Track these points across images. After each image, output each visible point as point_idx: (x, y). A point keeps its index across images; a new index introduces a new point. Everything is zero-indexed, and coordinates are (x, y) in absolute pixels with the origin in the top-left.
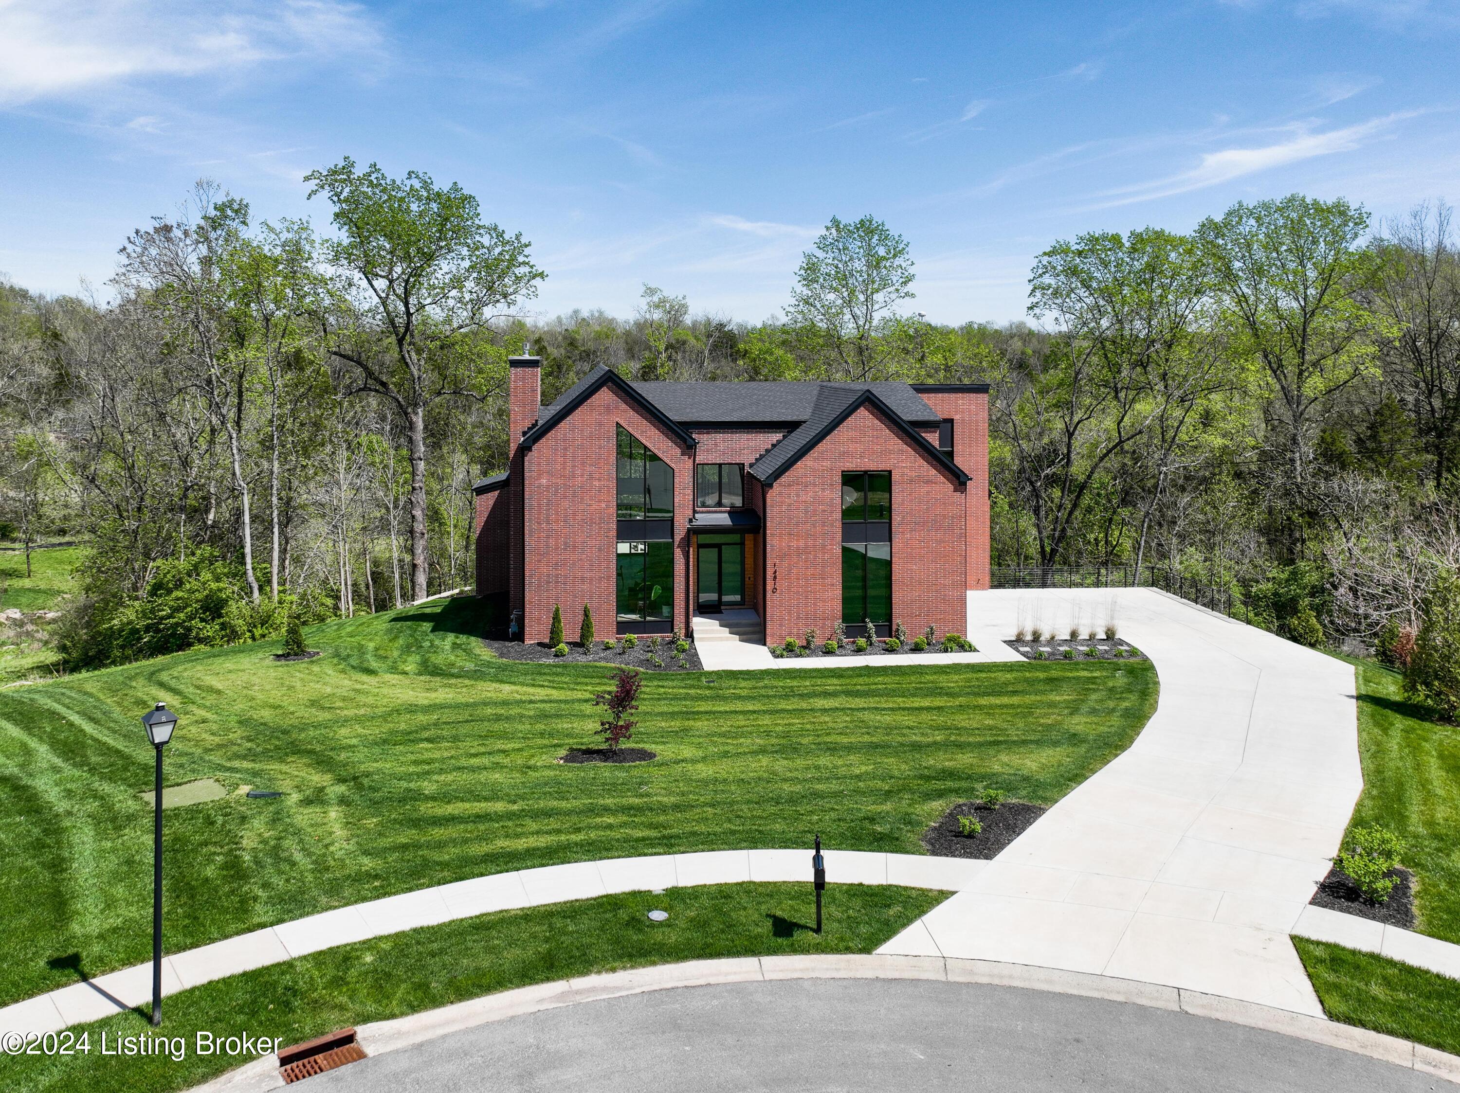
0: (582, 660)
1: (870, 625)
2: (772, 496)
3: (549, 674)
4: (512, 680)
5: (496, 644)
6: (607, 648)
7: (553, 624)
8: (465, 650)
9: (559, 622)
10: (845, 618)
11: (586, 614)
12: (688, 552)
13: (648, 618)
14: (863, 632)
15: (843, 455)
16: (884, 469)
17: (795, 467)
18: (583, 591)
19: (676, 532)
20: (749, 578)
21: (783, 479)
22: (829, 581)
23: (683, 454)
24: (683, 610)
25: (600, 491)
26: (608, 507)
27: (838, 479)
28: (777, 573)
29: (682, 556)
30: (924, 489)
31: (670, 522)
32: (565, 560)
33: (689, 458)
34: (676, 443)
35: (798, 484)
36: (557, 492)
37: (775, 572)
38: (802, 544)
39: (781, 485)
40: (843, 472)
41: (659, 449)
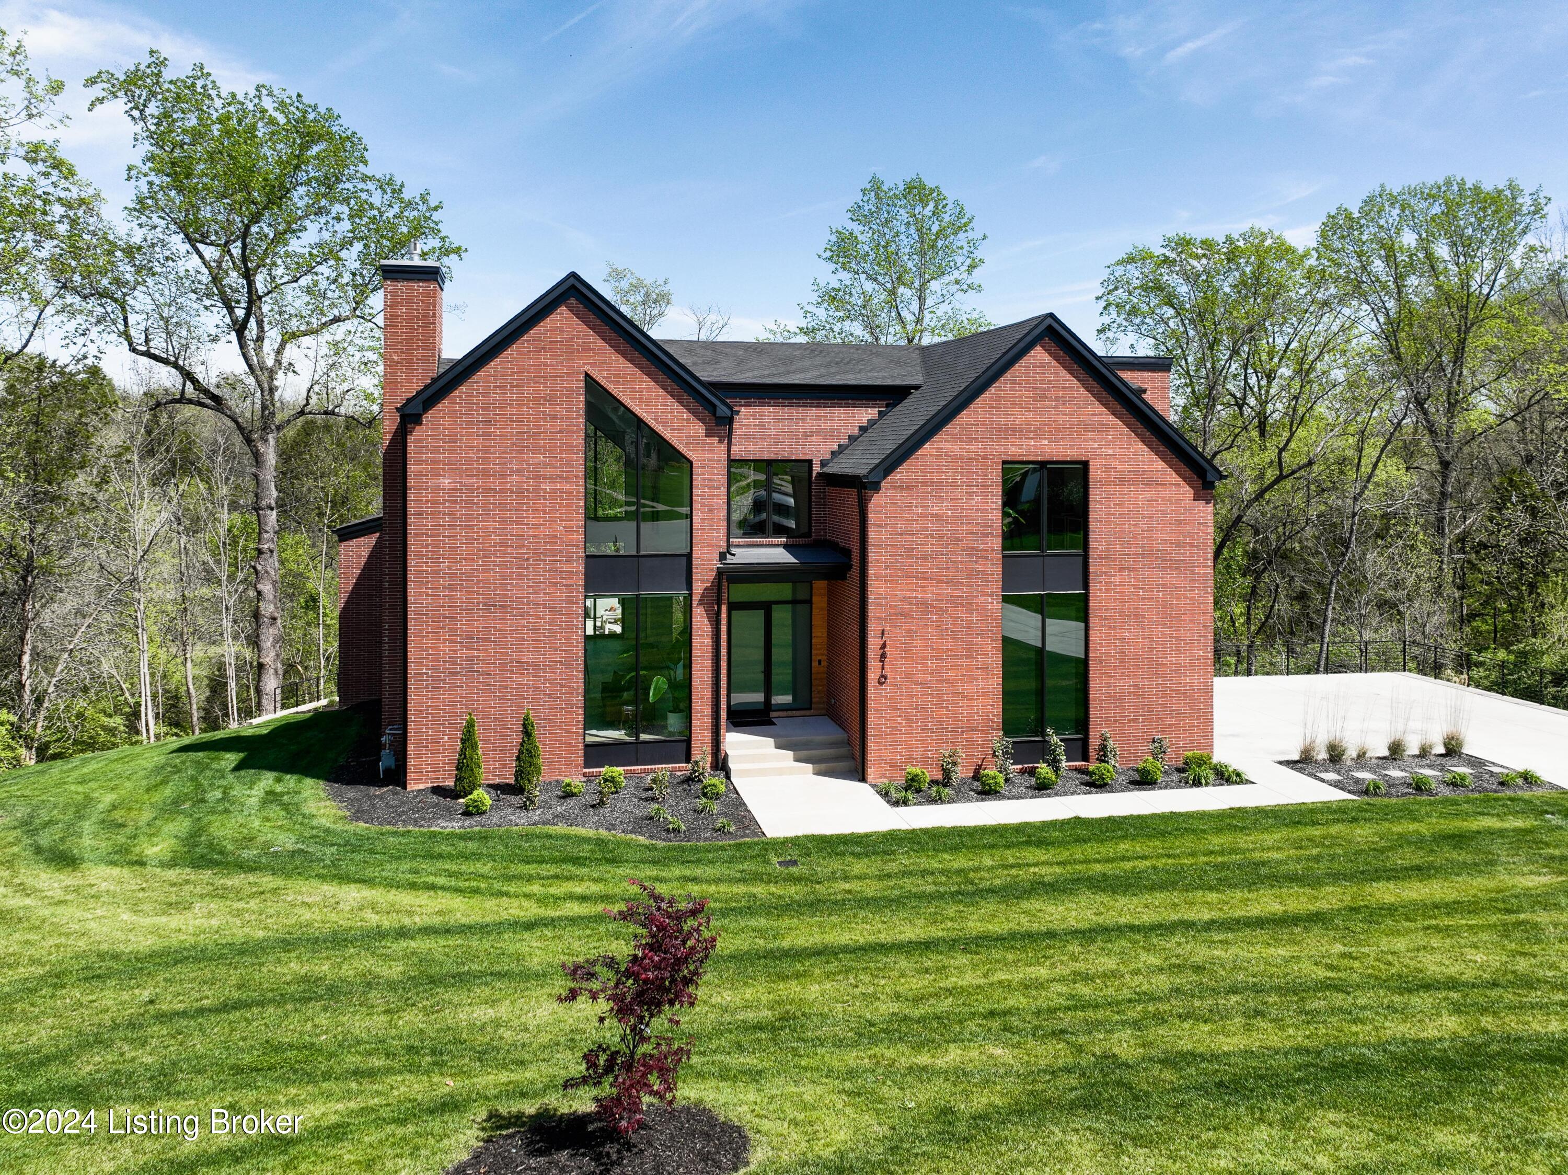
0: (519, 821)
1: (1055, 739)
2: (878, 505)
3: (450, 857)
4: (369, 872)
5: (352, 792)
6: (568, 795)
7: (463, 752)
8: (285, 807)
9: (474, 747)
10: (1009, 728)
11: (527, 731)
12: (718, 614)
13: (643, 737)
14: (1044, 751)
15: (1006, 432)
16: (1075, 458)
17: (920, 452)
18: (519, 688)
19: (696, 577)
20: (820, 662)
21: (900, 474)
22: (980, 661)
23: (709, 434)
24: (708, 721)
25: (553, 501)
26: (568, 531)
27: (995, 475)
28: (888, 649)
29: (706, 622)
30: (1145, 495)
31: (684, 559)
32: (486, 630)
33: (721, 441)
34: (695, 414)
35: (924, 484)
36: (469, 501)
37: (884, 646)
38: (931, 593)
39: (894, 487)
40: (1005, 462)
41: (664, 424)
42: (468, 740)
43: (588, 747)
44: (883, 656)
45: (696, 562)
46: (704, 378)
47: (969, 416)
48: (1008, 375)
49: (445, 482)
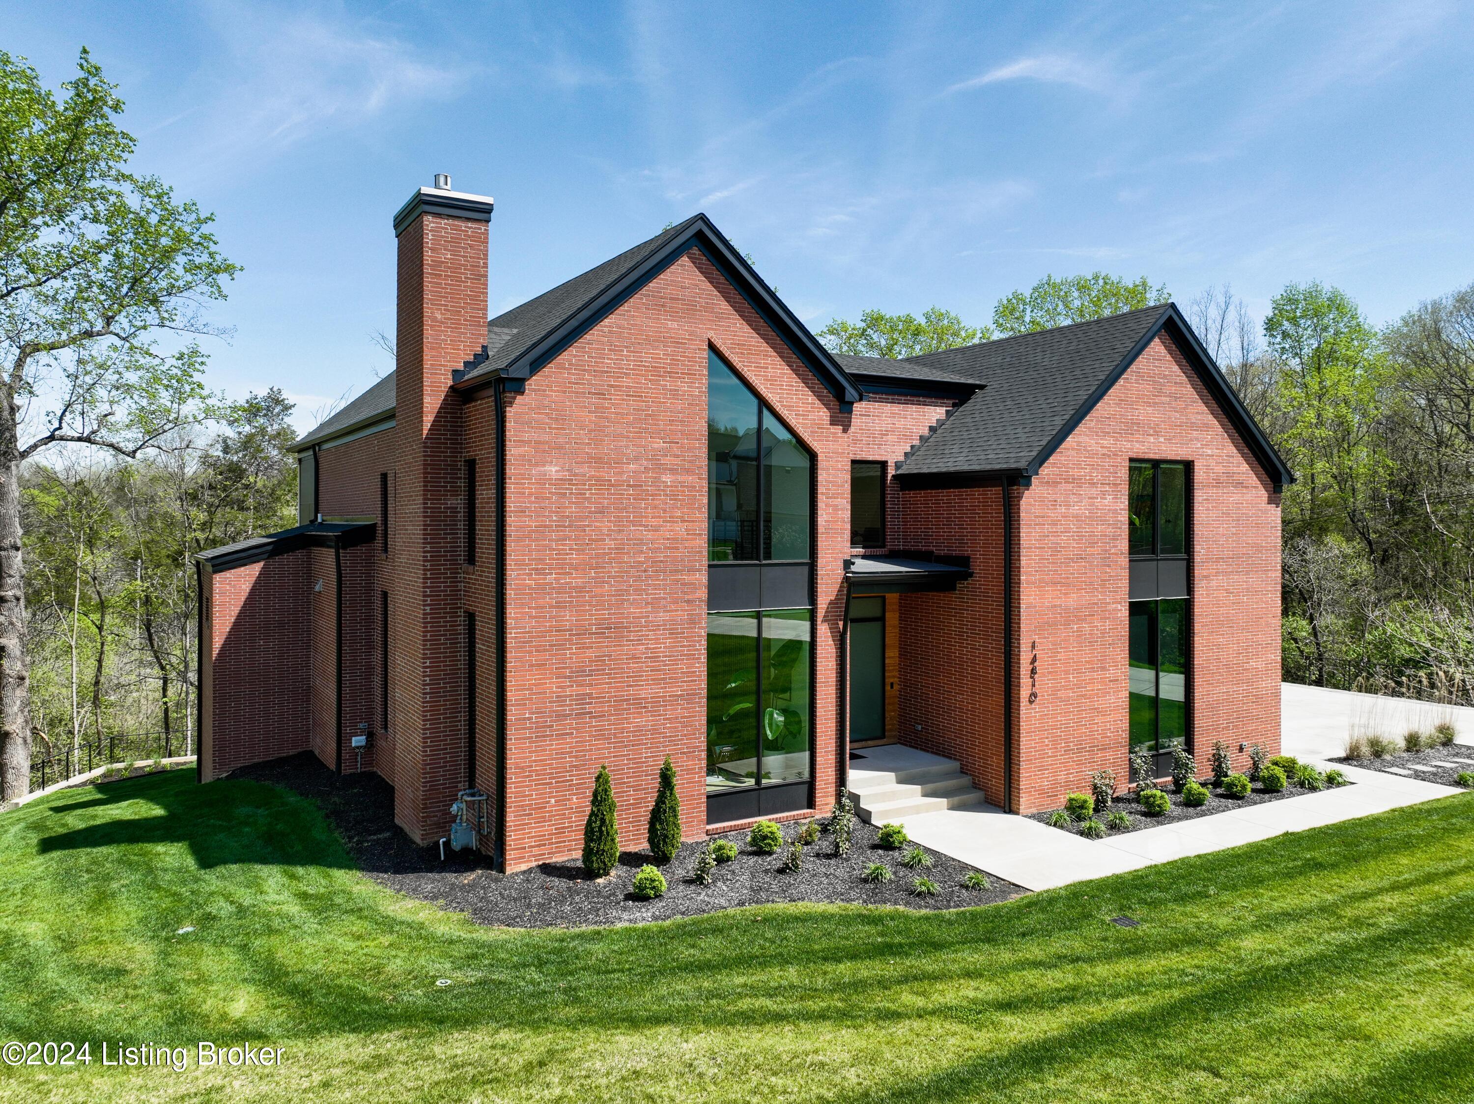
1: (1183, 751)
2: (1028, 503)
6: (722, 860)
9: (612, 809)
11: (669, 784)
12: (843, 632)
15: (1131, 427)
16: (1184, 458)
17: (1062, 446)
19: (820, 588)
20: (892, 684)
23: (833, 423)
24: (832, 758)
25: (674, 497)
26: (691, 534)
27: (1124, 474)
28: (1038, 663)
29: (833, 641)
30: (1233, 497)
31: (808, 569)
32: (599, 660)
33: (845, 431)
34: (820, 398)
36: (581, 496)
37: (1035, 660)
39: (1042, 483)
40: (1131, 460)
41: (789, 408)
42: (604, 801)
43: (709, 798)
44: (1033, 671)
45: (821, 573)
49: (552, 470)
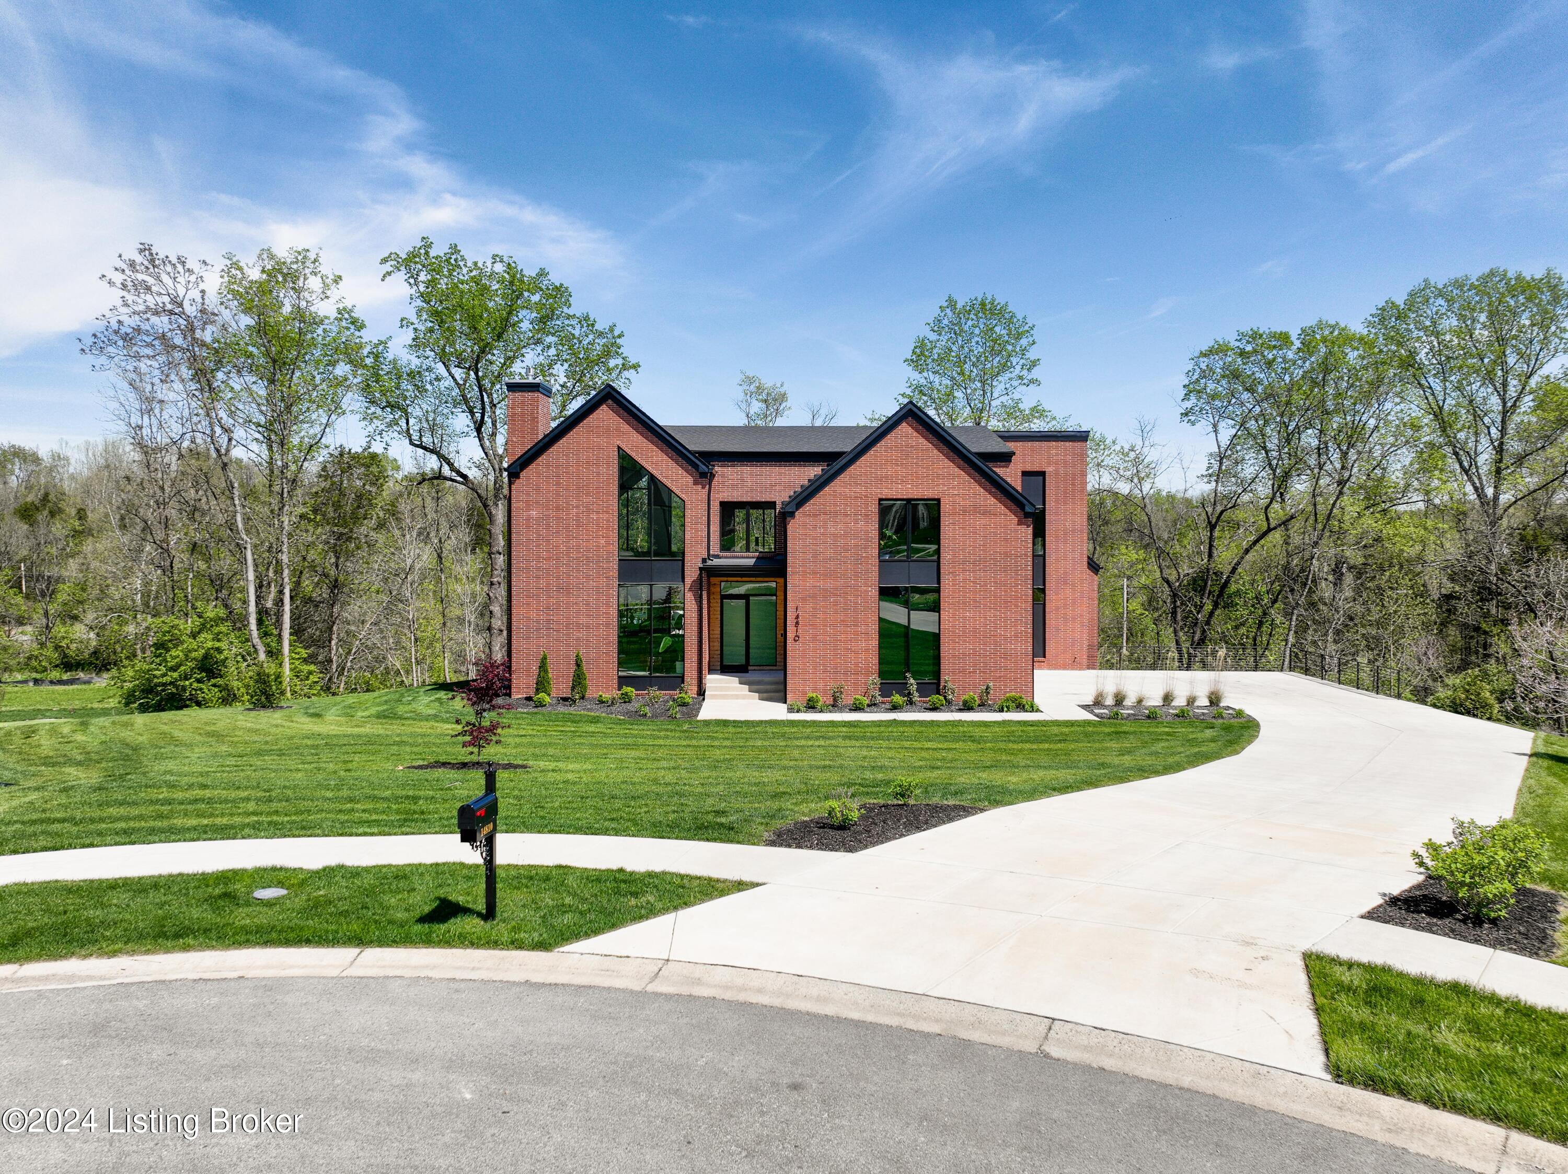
1: (912, 681)
2: (794, 528)
6: (600, 703)
7: (539, 674)
10: (882, 673)
11: (579, 664)
12: (701, 599)
13: (656, 674)
14: (902, 689)
15: (880, 480)
16: (931, 496)
17: (821, 493)
18: (578, 639)
19: (687, 573)
20: (782, 635)
21: (807, 507)
22: (862, 629)
23: (695, 483)
24: (695, 665)
25: (598, 525)
26: (608, 544)
27: (874, 508)
28: (800, 618)
29: (694, 602)
30: (981, 521)
31: (680, 562)
32: (558, 604)
33: (703, 488)
34: (687, 471)
35: (825, 514)
36: (548, 525)
37: (797, 617)
38: (830, 584)
39: (805, 515)
40: (880, 500)
41: (666, 477)
42: (543, 667)
43: (619, 677)
44: (797, 623)
45: (687, 565)
46: (692, 447)
47: (855, 469)
48: (883, 443)
49: (534, 513)
